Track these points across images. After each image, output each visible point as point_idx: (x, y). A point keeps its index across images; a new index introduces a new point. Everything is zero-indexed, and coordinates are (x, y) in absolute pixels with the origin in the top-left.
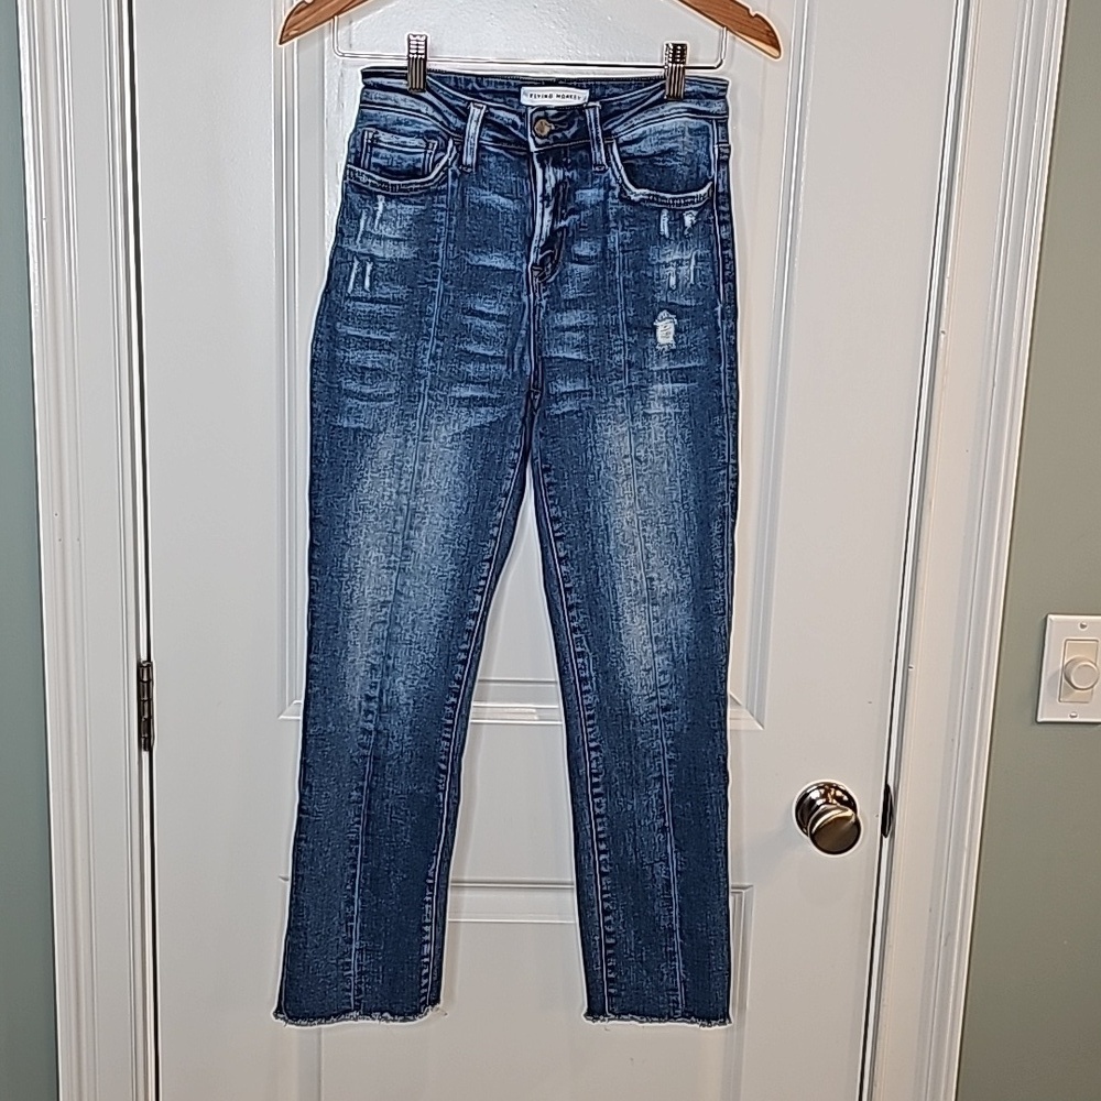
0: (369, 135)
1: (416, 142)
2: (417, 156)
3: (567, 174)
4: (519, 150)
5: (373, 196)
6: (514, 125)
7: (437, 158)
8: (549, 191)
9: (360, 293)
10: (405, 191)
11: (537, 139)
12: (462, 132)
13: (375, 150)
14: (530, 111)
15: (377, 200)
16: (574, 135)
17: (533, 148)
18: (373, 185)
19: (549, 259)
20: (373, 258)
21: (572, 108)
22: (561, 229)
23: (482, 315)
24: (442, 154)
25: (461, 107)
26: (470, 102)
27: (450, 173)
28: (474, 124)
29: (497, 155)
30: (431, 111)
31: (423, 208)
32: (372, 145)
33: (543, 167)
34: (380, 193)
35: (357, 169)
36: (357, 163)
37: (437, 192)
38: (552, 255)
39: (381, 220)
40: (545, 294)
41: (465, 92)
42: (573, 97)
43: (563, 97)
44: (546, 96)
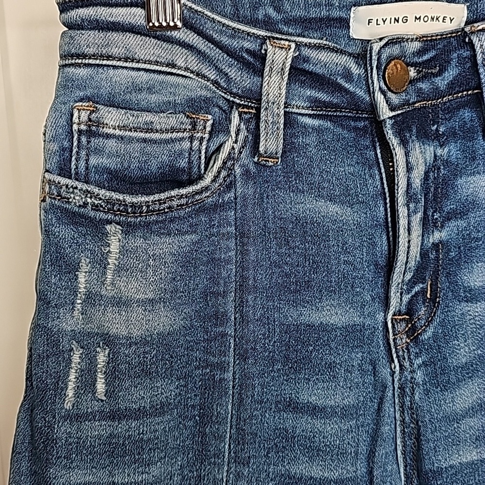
0: (81, 117)
1: (172, 121)
2: (177, 147)
3: (439, 152)
4: (356, 119)
5: (97, 228)
6: (348, 75)
7: (213, 148)
8: (417, 182)
9: (89, 406)
10: (159, 212)
11: (389, 94)
12: (255, 97)
13: (94, 141)
15: (106, 234)
16: (451, 86)
17: (385, 112)
18: (96, 208)
19: (420, 298)
20: (108, 340)
21: (444, 37)
22: (436, 246)
24: (221, 138)
25: (248, 51)
26: (264, 39)
27: (238, 170)
28: (275, 78)
29: (319, 130)
30: (193, 62)
31: (195, 238)
32: (90, 134)
33: (404, 143)
34: (109, 222)
35: (64, 181)
36: (64, 171)
37: (216, 207)
38: (423, 291)
39: (119, 269)
40: (419, 361)
41: (254, 23)
42: (441, 19)
43: (426, 19)
44: (397, 20)
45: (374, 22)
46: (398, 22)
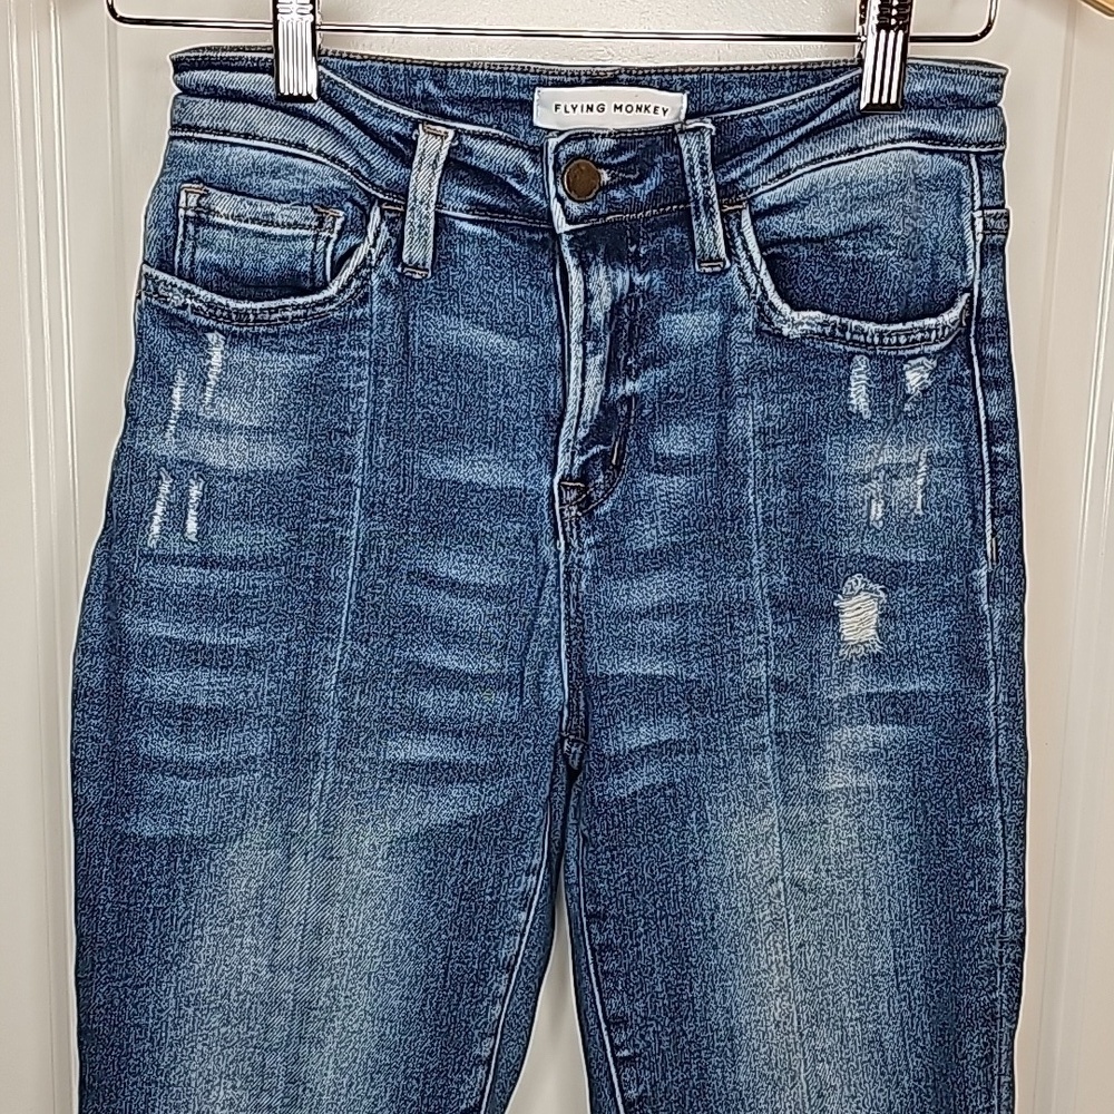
0: (188, 199)
1: (296, 215)
2: (298, 245)
3: (638, 280)
4: (532, 230)
5: (197, 335)
6: (521, 176)
7: (340, 252)
8: (599, 317)
9: (174, 547)
10: (269, 323)
11: (568, 202)
12: (401, 191)
13: (204, 231)
14: (553, 142)
15: (207, 344)
16: (654, 196)
17: (562, 226)
18: (196, 311)
19: (599, 462)
20: (204, 470)
21: (648, 133)
22: (626, 400)
23: (453, 586)
24: (351, 240)
25: (397, 135)
26: (416, 123)
27: (375, 281)
28: (426, 171)
29: (482, 240)
30: (328, 144)
31: (316, 358)
32: (199, 222)
33: (584, 266)
34: (210, 329)
35: (162, 276)
36: (165, 264)
37: (344, 324)
38: (605, 456)
39: (222, 387)
40: (590, 540)
41: (408, 101)
42: (651, 109)
43: (629, 109)
44: (590, 108)
45: (562, 108)
46: (592, 110)
